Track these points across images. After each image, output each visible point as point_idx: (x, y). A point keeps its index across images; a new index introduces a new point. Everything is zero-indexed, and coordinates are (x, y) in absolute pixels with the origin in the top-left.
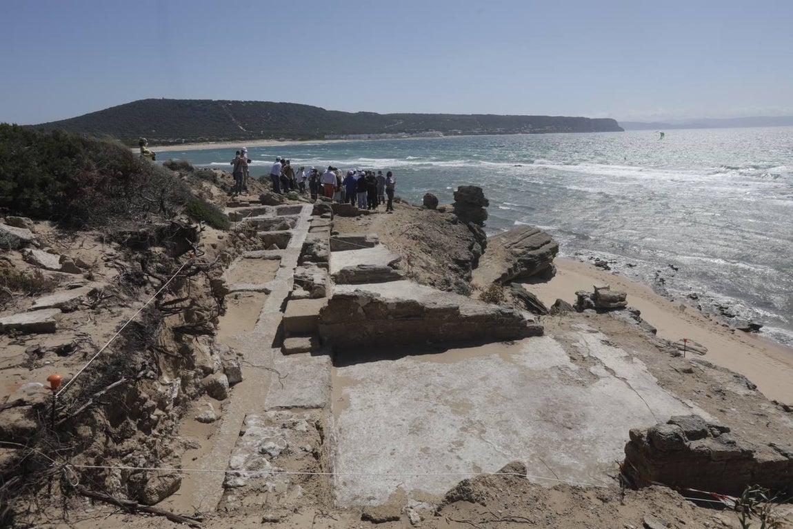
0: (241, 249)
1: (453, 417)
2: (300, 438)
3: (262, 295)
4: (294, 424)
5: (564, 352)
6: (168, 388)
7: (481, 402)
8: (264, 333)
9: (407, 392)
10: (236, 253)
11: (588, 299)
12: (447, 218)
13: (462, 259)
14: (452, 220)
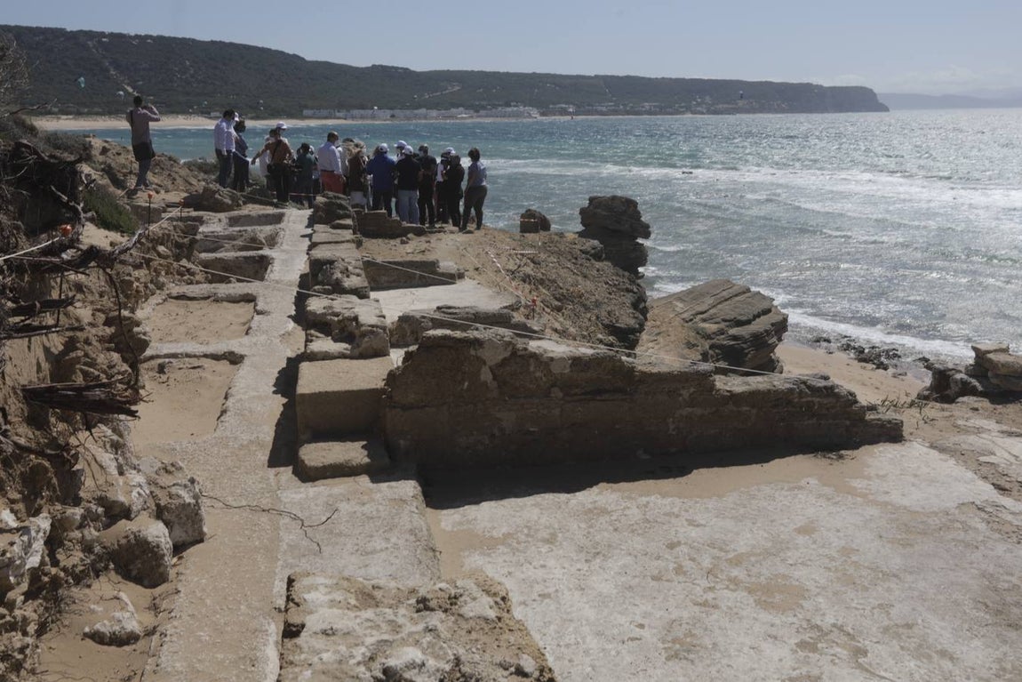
0: (162, 279)
1: (764, 616)
2: (484, 639)
3: (224, 366)
4: (454, 599)
5: (970, 475)
6: (16, 538)
7: (823, 581)
8: (245, 438)
9: (629, 560)
10: (151, 286)
11: (958, 376)
12: (582, 248)
13: (622, 326)
14: (593, 251)
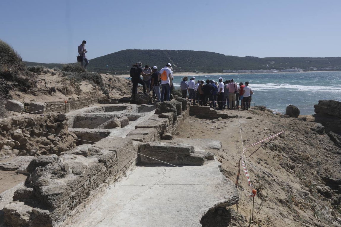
12: (313, 127)
13: (335, 179)
14: (318, 129)
